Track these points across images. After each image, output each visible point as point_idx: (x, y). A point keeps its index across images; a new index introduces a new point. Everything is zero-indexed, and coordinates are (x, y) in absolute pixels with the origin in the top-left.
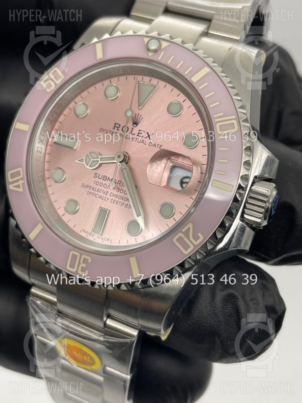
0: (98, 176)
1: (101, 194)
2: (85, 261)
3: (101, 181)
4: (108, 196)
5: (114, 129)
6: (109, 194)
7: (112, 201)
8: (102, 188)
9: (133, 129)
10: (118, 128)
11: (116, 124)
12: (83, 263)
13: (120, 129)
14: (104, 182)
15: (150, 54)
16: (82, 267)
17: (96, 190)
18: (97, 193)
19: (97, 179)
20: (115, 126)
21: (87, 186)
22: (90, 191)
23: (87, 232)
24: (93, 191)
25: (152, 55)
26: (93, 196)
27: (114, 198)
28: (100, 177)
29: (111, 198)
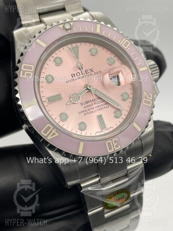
0: (83, 104)
1: (91, 111)
2: (115, 141)
3: (86, 105)
4: (95, 109)
5: (73, 77)
6: (94, 108)
7: (99, 110)
8: (89, 107)
9: (81, 72)
10: (74, 76)
11: (72, 75)
12: (115, 143)
13: (76, 75)
14: (88, 104)
15: (69, 31)
16: (116, 145)
17: (87, 110)
18: (89, 111)
19: (84, 105)
20: (72, 76)
21: (82, 112)
22: (85, 113)
23: (99, 132)
24: (86, 112)
25: (70, 31)
26: (88, 114)
27: (99, 108)
28: (84, 103)
29: (97, 109)
